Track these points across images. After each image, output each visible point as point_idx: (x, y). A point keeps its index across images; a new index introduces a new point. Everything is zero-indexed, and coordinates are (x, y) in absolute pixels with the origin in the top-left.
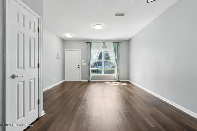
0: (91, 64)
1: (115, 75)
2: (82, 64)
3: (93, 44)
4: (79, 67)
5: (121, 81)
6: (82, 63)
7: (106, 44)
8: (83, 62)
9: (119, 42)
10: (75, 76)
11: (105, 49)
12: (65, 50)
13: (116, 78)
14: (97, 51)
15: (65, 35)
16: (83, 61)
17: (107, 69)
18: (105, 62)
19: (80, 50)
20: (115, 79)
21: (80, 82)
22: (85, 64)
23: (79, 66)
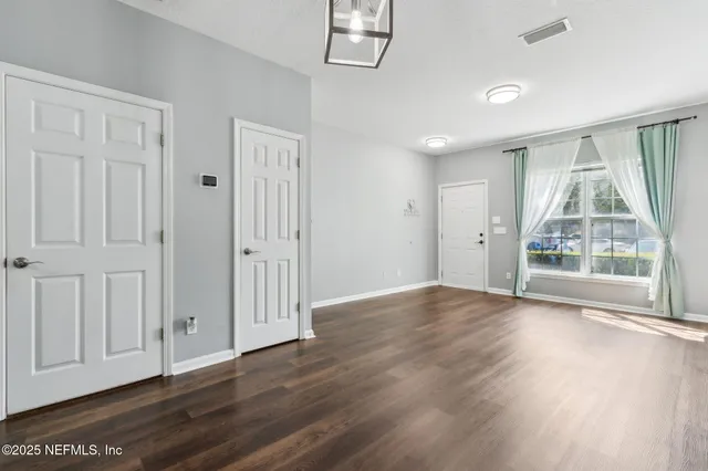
0: (524, 231)
1: (650, 284)
2: (491, 230)
3: (534, 153)
4: (481, 242)
5: (689, 317)
6: (492, 226)
7: (598, 141)
8: (497, 225)
9: (677, 122)
10: (467, 270)
11: (592, 165)
12: (440, 187)
13: (652, 297)
14: (552, 178)
15: (423, 141)
16: (497, 220)
17: (609, 254)
18: (594, 221)
19: (486, 181)
20: (649, 305)
21: (485, 293)
22: (501, 230)
23: (482, 239)
